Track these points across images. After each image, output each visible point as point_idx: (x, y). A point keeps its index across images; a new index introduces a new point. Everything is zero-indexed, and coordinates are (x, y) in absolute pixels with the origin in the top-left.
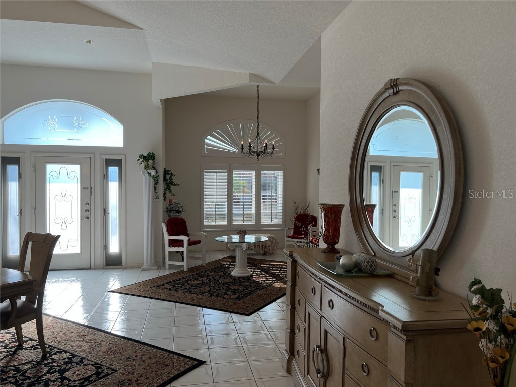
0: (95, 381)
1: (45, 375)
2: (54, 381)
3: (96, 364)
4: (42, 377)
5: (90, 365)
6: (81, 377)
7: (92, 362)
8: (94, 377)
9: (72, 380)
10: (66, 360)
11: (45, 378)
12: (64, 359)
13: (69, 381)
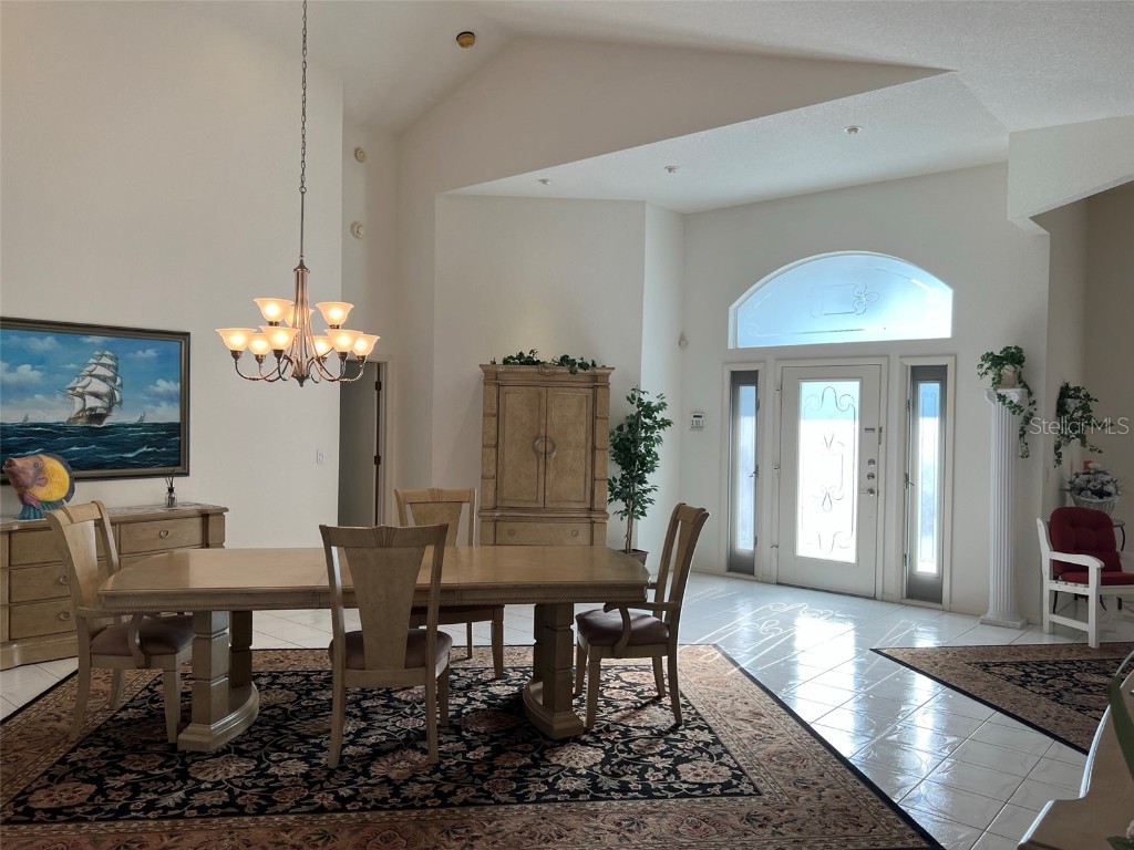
0: (714, 795)
1: (653, 755)
2: (657, 770)
3: (739, 768)
4: (646, 756)
5: (728, 766)
6: (698, 780)
7: (736, 762)
8: (717, 790)
9: (683, 779)
10: (700, 745)
11: (651, 759)
12: (698, 742)
13: (678, 777)
